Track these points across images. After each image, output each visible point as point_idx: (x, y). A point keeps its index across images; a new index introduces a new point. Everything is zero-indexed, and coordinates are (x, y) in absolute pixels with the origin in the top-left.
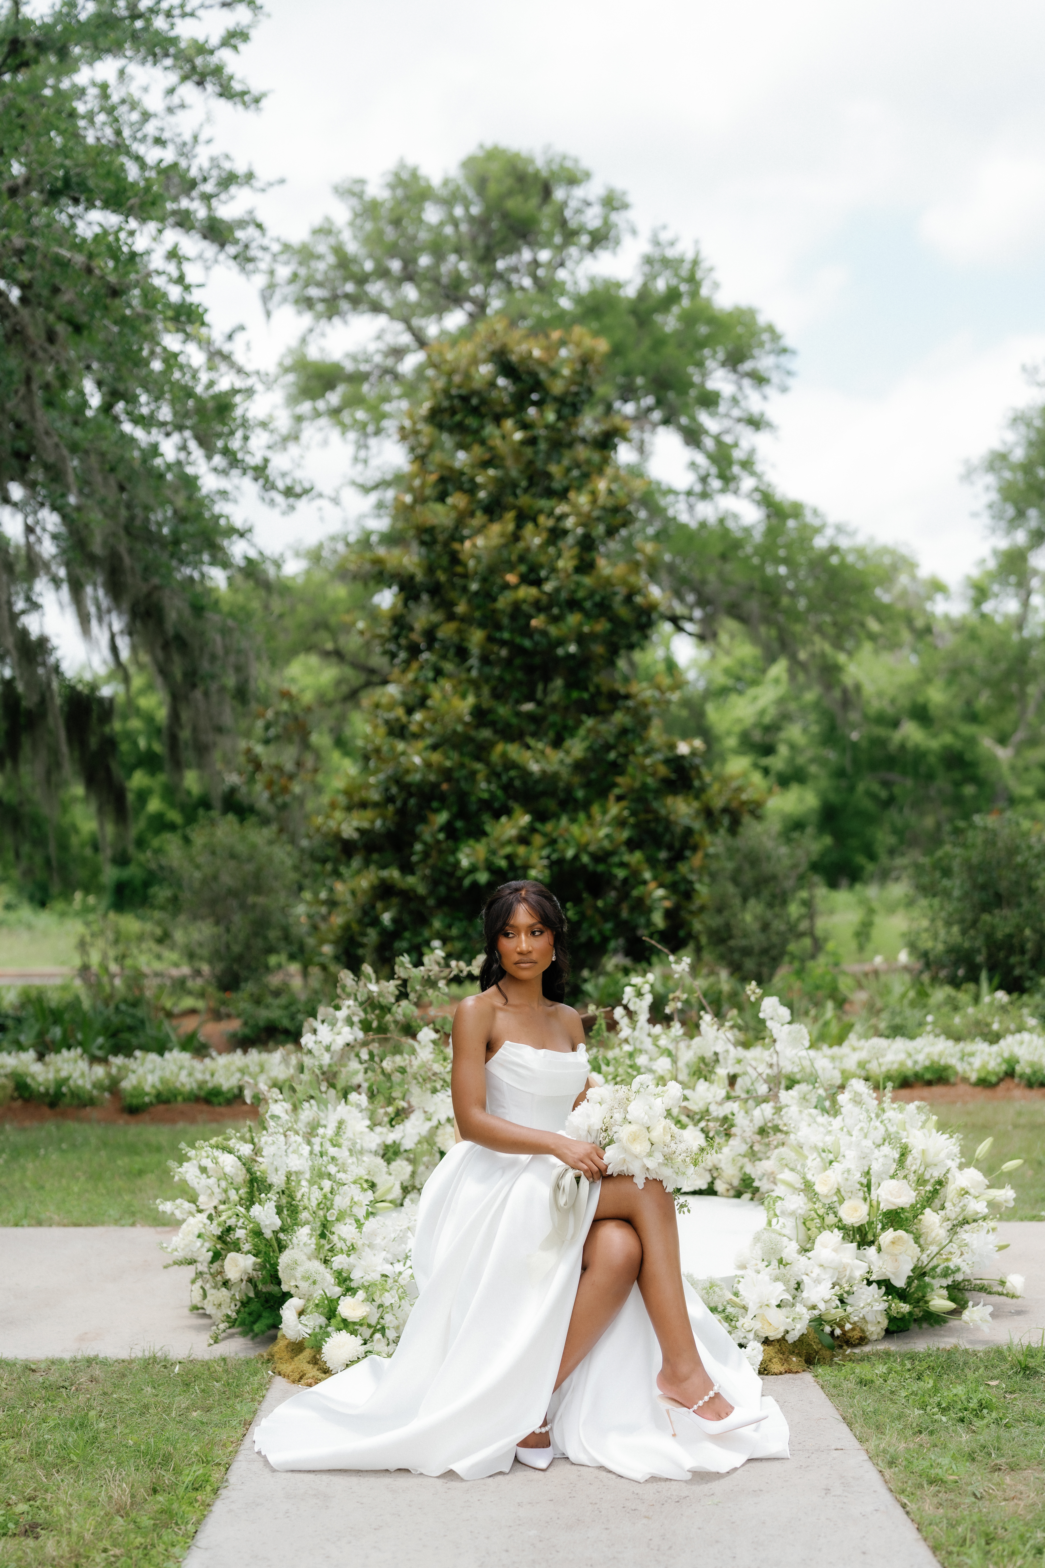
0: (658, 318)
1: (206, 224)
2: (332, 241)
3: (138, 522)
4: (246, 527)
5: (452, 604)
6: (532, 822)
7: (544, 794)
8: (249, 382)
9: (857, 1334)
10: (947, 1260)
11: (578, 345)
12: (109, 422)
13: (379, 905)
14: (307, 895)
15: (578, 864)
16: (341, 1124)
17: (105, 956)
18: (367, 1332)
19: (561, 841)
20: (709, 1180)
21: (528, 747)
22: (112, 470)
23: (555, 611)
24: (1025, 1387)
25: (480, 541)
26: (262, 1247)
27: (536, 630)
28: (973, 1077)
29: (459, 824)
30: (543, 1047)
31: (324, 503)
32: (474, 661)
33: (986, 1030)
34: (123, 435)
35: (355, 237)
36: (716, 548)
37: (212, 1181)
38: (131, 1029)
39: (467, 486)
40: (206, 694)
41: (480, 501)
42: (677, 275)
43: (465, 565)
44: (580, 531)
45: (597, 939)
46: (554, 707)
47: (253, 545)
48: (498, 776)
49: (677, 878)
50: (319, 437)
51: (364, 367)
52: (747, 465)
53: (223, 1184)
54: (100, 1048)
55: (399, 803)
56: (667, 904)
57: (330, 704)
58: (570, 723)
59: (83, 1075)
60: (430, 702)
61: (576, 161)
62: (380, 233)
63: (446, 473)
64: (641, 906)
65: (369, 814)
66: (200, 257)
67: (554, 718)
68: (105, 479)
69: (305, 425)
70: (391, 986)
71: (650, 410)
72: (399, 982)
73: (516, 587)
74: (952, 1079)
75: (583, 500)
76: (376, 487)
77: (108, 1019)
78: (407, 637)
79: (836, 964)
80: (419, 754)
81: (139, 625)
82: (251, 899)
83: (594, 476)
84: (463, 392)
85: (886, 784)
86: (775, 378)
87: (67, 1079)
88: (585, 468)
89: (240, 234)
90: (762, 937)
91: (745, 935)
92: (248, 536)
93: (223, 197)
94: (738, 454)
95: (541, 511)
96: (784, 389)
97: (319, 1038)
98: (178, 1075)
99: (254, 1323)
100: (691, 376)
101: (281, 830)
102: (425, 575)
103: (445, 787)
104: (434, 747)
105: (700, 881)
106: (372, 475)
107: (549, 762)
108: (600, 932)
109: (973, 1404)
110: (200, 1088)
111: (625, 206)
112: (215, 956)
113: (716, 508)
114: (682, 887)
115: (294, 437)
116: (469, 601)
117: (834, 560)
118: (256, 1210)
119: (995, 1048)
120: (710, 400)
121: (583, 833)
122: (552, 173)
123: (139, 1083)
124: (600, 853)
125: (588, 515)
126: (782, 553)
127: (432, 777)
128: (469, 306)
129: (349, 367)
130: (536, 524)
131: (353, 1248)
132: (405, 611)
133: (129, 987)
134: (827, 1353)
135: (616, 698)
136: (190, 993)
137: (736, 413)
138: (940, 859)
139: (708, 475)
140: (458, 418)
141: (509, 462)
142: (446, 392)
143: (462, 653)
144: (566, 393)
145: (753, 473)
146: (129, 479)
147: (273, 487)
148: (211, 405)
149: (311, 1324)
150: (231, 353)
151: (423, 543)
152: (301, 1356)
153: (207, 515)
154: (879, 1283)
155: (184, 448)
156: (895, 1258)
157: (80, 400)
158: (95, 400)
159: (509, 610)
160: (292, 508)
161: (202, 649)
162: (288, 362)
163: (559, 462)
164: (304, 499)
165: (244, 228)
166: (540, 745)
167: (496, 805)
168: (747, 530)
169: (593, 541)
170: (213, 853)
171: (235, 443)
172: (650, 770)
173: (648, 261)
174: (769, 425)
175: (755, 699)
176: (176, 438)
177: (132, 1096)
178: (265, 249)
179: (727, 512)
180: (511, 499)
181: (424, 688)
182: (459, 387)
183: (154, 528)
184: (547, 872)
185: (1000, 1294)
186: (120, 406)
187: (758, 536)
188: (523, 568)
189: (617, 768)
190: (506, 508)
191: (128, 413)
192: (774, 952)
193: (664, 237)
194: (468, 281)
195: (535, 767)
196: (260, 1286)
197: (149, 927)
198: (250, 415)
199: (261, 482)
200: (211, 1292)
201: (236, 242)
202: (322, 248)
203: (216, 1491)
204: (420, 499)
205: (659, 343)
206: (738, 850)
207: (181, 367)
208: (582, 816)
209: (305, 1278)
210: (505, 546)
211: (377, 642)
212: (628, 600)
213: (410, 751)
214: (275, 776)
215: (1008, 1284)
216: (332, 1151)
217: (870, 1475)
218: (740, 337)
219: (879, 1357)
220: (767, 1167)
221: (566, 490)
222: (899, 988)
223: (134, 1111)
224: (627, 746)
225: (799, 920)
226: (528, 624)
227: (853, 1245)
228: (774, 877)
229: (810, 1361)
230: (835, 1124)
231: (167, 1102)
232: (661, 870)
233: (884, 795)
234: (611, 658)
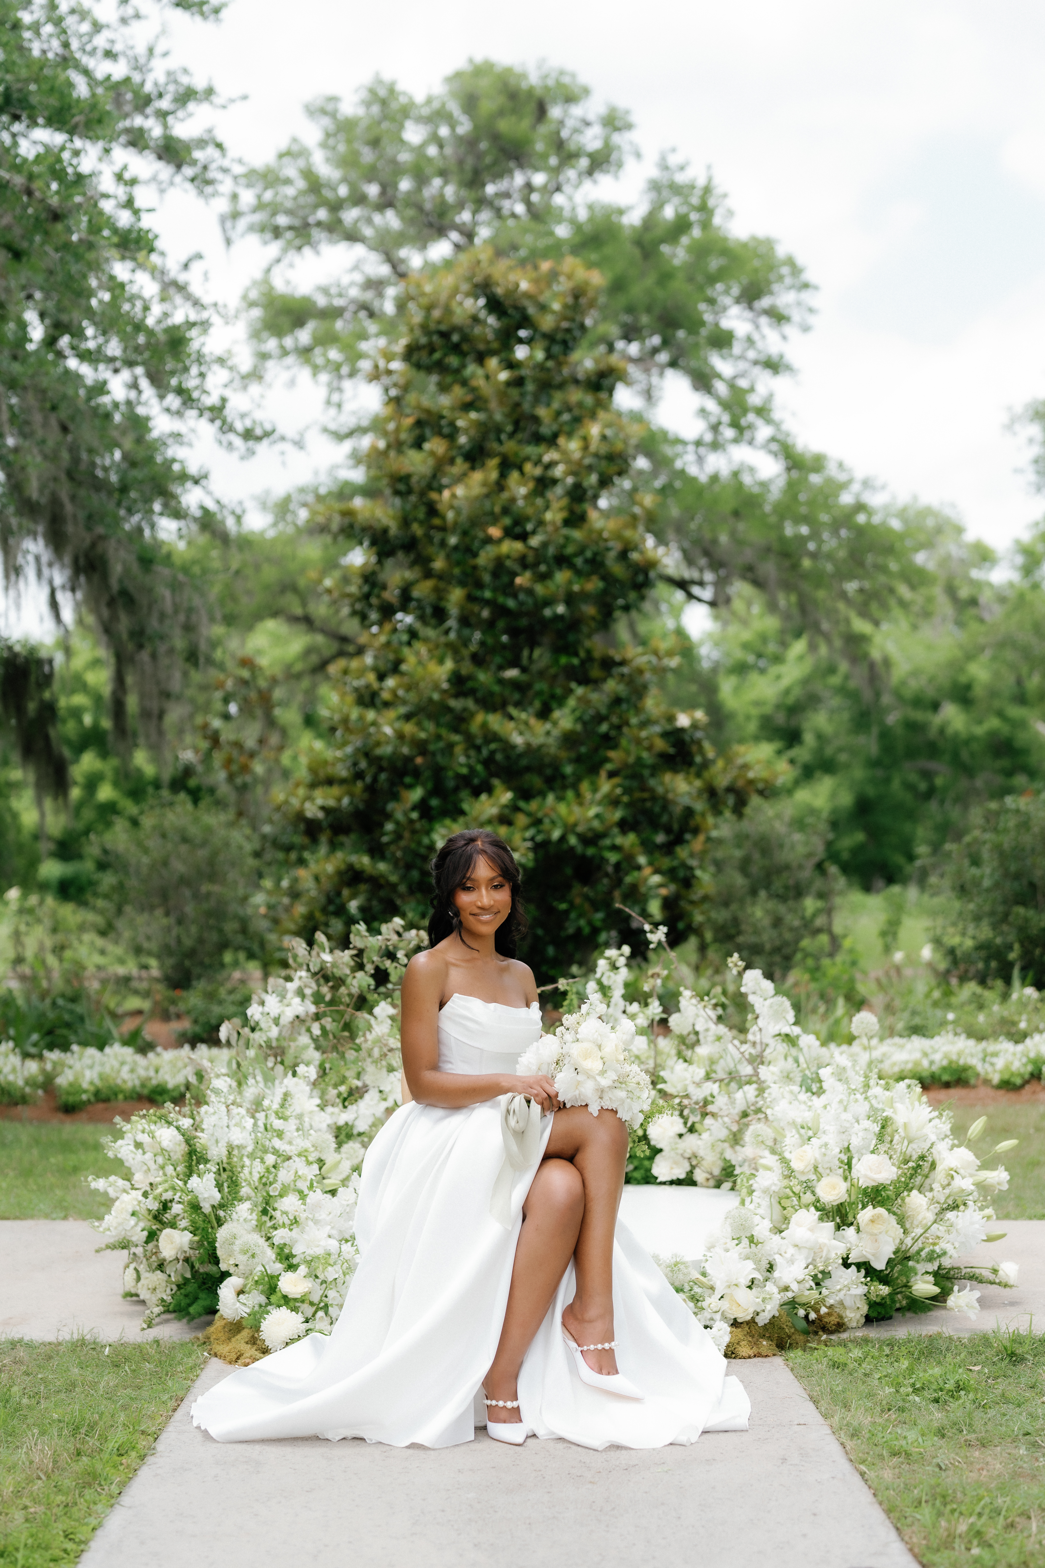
0: (665, 249)
1: (161, 142)
2: (301, 163)
3: (83, 467)
4: (203, 472)
5: (428, 560)
6: (513, 800)
7: (528, 769)
8: (205, 315)
9: (834, 1320)
10: (934, 1244)
11: (570, 277)
12: (51, 357)
13: (346, 892)
14: (268, 883)
15: (565, 846)
16: (286, 1096)
17: (41, 947)
18: (309, 1311)
19: (546, 821)
20: (688, 1168)
21: (511, 718)
22: (54, 408)
23: (543, 568)
24: (1010, 1372)
25: (460, 491)
26: (200, 1224)
27: (521, 588)
28: (996, 1079)
29: (434, 802)
30: (495, 1001)
31: (287, 447)
32: (452, 623)
33: (1013, 1030)
34: (67, 372)
35: (328, 160)
36: (727, 505)
37: (149, 1156)
38: (68, 1025)
39: (446, 430)
40: (154, 656)
41: (460, 447)
42: (686, 203)
43: (443, 518)
44: (570, 480)
45: (587, 930)
46: (541, 674)
47: (209, 493)
48: (478, 749)
49: (675, 863)
50: (285, 376)
51: (338, 302)
52: (763, 412)
53: (160, 1160)
54: (35, 1045)
55: (368, 779)
56: (664, 892)
57: (298, 676)
58: (558, 691)
59: (14, 1070)
60: (404, 667)
61: (573, 76)
62: (356, 154)
63: (423, 416)
64: (635, 895)
65: (335, 791)
66: (154, 179)
67: (541, 686)
68: (46, 418)
69: (270, 364)
70: (346, 957)
71: (655, 351)
72: (354, 952)
73: (499, 541)
74: (973, 1081)
75: (573, 446)
76: (350, 434)
77: (43, 1015)
78: (379, 596)
79: (854, 963)
80: (391, 724)
81: (82, 579)
82: (205, 888)
83: (586, 421)
84: (443, 327)
85: (927, 775)
86: (796, 316)
88: (576, 412)
89: (198, 154)
90: (774, 933)
91: (757, 932)
92: (204, 482)
93: (180, 114)
94: (754, 400)
95: (527, 459)
96: (806, 329)
97: (266, 1009)
98: (119, 1071)
99: (189, 1305)
100: (700, 314)
101: (240, 814)
102: (400, 528)
103: (419, 760)
104: (408, 717)
105: (701, 867)
106: (347, 421)
107: (534, 734)
108: (590, 923)
109: (950, 1385)
110: (143, 1085)
111: (629, 127)
112: (165, 952)
113: (730, 461)
114: (681, 873)
115: (255, 375)
116: (448, 557)
117: (861, 518)
118: (194, 1181)
119: (1020, 1047)
120: (722, 341)
121: (570, 812)
122: (547, 88)
123: (76, 1079)
124: (590, 835)
125: (579, 463)
126: (803, 510)
127: (405, 750)
128: (455, 236)
129: (321, 301)
130: (522, 473)
131: (295, 1222)
132: (377, 568)
133: (68, 981)
134: (800, 1338)
135: (608, 665)
136: (136, 992)
137: (751, 354)
138: (969, 845)
139: (719, 423)
140: (437, 356)
141: (493, 405)
142: (424, 327)
143: (439, 614)
144: (557, 329)
145: (769, 421)
146: (72, 418)
147: (231, 429)
148: (162, 337)
149: (250, 1303)
150: (187, 284)
151: (397, 493)
152: (239, 1337)
153: (159, 459)
154: (859, 1266)
155: (134, 385)
156: (875, 1237)
157: (20, 333)
158: (37, 332)
159: (491, 566)
160: (252, 452)
161: (150, 607)
162: (254, 295)
163: (548, 405)
164: (265, 442)
165: (203, 148)
166: (523, 716)
167: (476, 781)
168: (764, 485)
169: (585, 491)
170: (164, 836)
171: (191, 382)
172: (646, 744)
173: (655, 186)
174: (789, 368)
175: (778, 677)
176: (125, 375)
177: (68, 1093)
178: (225, 171)
179: (742, 464)
180: (495, 446)
181: (397, 652)
182: (439, 322)
183: (100, 473)
184: (531, 855)
185: (992, 1283)
186: (64, 341)
187: (776, 492)
188: (507, 521)
189: (609, 741)
190: (491, 455)
191: (73, 348)
192: (787, 951)
193: (673, 160)
194: (452, 207)
195: (518, 740)
196: (197, 1265)
197: (91, 917)
198: (206, 350)
199: (218, 423)
200: (145, 1275)
201: (194, 163)
202: (291, 171)
203: (142, 1458)
204: (397, 446)
205: (666, 277)
206: (747, 837)
207: (132, 299)
208: (570, 794)
209: (245, 1252)
210: (487, 496)
211: (347, 601)
212: (623, 555)
213: (381, 720)
214: (235, 753)
215: (1001, 1273)
216: (278, 1124)
217: (832, 1447)
218: (756, 271)
219: (856, 1342)
220: (748, 1150)
221: (555, 436)
222: (921, 988)
223: (70, 1109)
224: (620, 717)
225: (815, 915)
226: (512, 582)
227: (831, 1225)
228: (787, 867)
229: (782, 1345)
230: (818, 1102)
231: (107, 1100)
232: (657, 855)
233: (923, 786)
234: (605, 621)
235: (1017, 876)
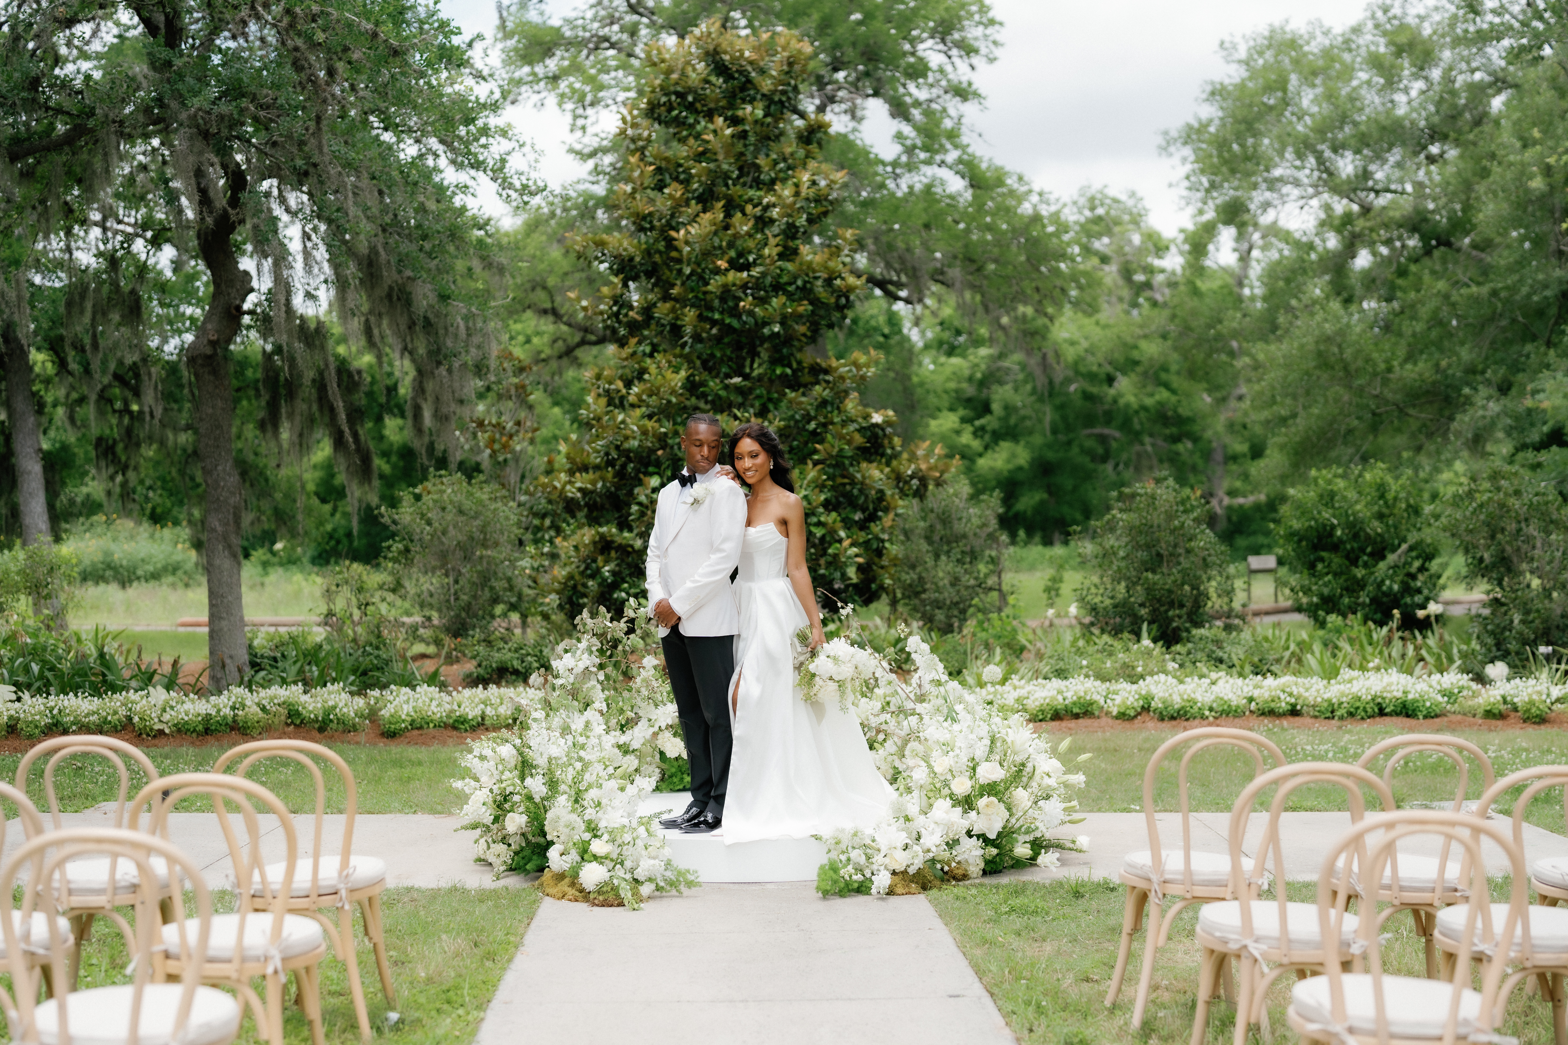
5: (667, 286)
9: (960, 872)
10: (1031, 823)
11: (785, 48)
13: (600, 559)
14: (530, 549)
16: (587, 723)
17: (349, 605)
18: (611, 865)
23: (762, 294)
24: (1073, 903)
25: (693, 229)
26: (532, 809)
27: (744, 311)
28: (1114, 711)
32: (687, 339)
33: (1132, 674)
37: (492, 765)
38: (379, 668)
39: (682, 177)
40: (450, 371)
41: (694, 192)
43: (679, 251)
44: (784, 220)
46: (760, 378)
49: (869, 537)
50: (536, 98)
51: (581, 34)
52: (953, 135)
53: (500, 767)
54: (352, 684)
55: (618, 467)
56: (860, 561)
57: (547, 361)
58: (774, 395)
59: (346, 705)
60: (647, 376)
63: (663, 164)
64: (836, 564)
65: (590, 476)
67: (759, 390)
70: (621, 624)
71: (859, 80)
73: (726, 272)
74: (1096, 713)
75: (787, 192)
76: (593, 154)
77: (357, 660)
79: (1016, 617)
80: (636, 422)
82: (478, 553)
83: (799, 170)
84: (680, 89)
85: (1102, 440)
86: (983, 48)
87: (334, 707)
88: (790, 162)
90: (952, 591)
91: (938, 590)
94: (946, 124)
95: (749, 201)
96: (991, 60)
97: (564, 663)
98: (429, 706)
99: (524, 865)
101: (501, 488)
102: (643, 257)
103: (660, 453)
104: (650, 416)
105: (890, 540)
106: (590, 142)
110: (448, 716)
112: (444, 606)
113: (923, 178)
114: (874, 546)
116: (684, 284)
117: (1036, 228)
118: (529, 781)
119: (1135, 687)
120: (919, 71)
123: (396, 712)
125: (792, 206)
126: (987, 220)
127: (648, 444)
130: (744, 214)
131: (599, 805)
132: (625, 290)
133: (370, 632)
134: (938, 883)
135: (817, 373)
136: (422, 640)
137: (943, 83)
139: (914, 146)
140: (674, 113)
141: (721, 156)
142: (663, 88)
143: (676, 330)
144: (774, 92)
145: (956, 147)
147: (511, 186)
149: (570, 861)
151: (640, 229)
152: (563, 883)
154: (978, 837)
156: (989, 818)
159: (719, 292)
161: (446, 330)
163: (767, 155)
168: (953, 198)
169: (796, 230)
170: (444, 510)
172: (846, 439)
174: (977, 95)
177: (390, 723)
179: (933, 181)
180: (722, 190)
181: (641, 362)
182: (676, 84)
185: (1069, 850)
187: (964, 203)
188: (732, 254)
189: (817, 437)
190: (718, 198)
192: (963, 606)
196: (530, 838)
197: (383, 578)
199: (499, 180)
200: (492, 846)
204: (642, 189)
206: (930, 513)
209: (567, 826)
210: (715, 233)
211: (599, 317)
212: (829, 282)
213: (628, 420)
214: (497, 434)
215: (1076, 843)
216: (582, 742)
218: (949, 8)
219: (974, 885)
220: (910, 761)
221: (773, 182)
222: (1068, 637)
223: (391, 734)
224: (826, 417)
225: (986, 576)
226: (737, 305)
227: (959, 810)
228: (964, 536)
229: (924, 888)
230: (956, 727)
231: (420, 728)
232: (855, 530)
233: (1100, 451)
234: (814, 337)
235: (1148, 547)
